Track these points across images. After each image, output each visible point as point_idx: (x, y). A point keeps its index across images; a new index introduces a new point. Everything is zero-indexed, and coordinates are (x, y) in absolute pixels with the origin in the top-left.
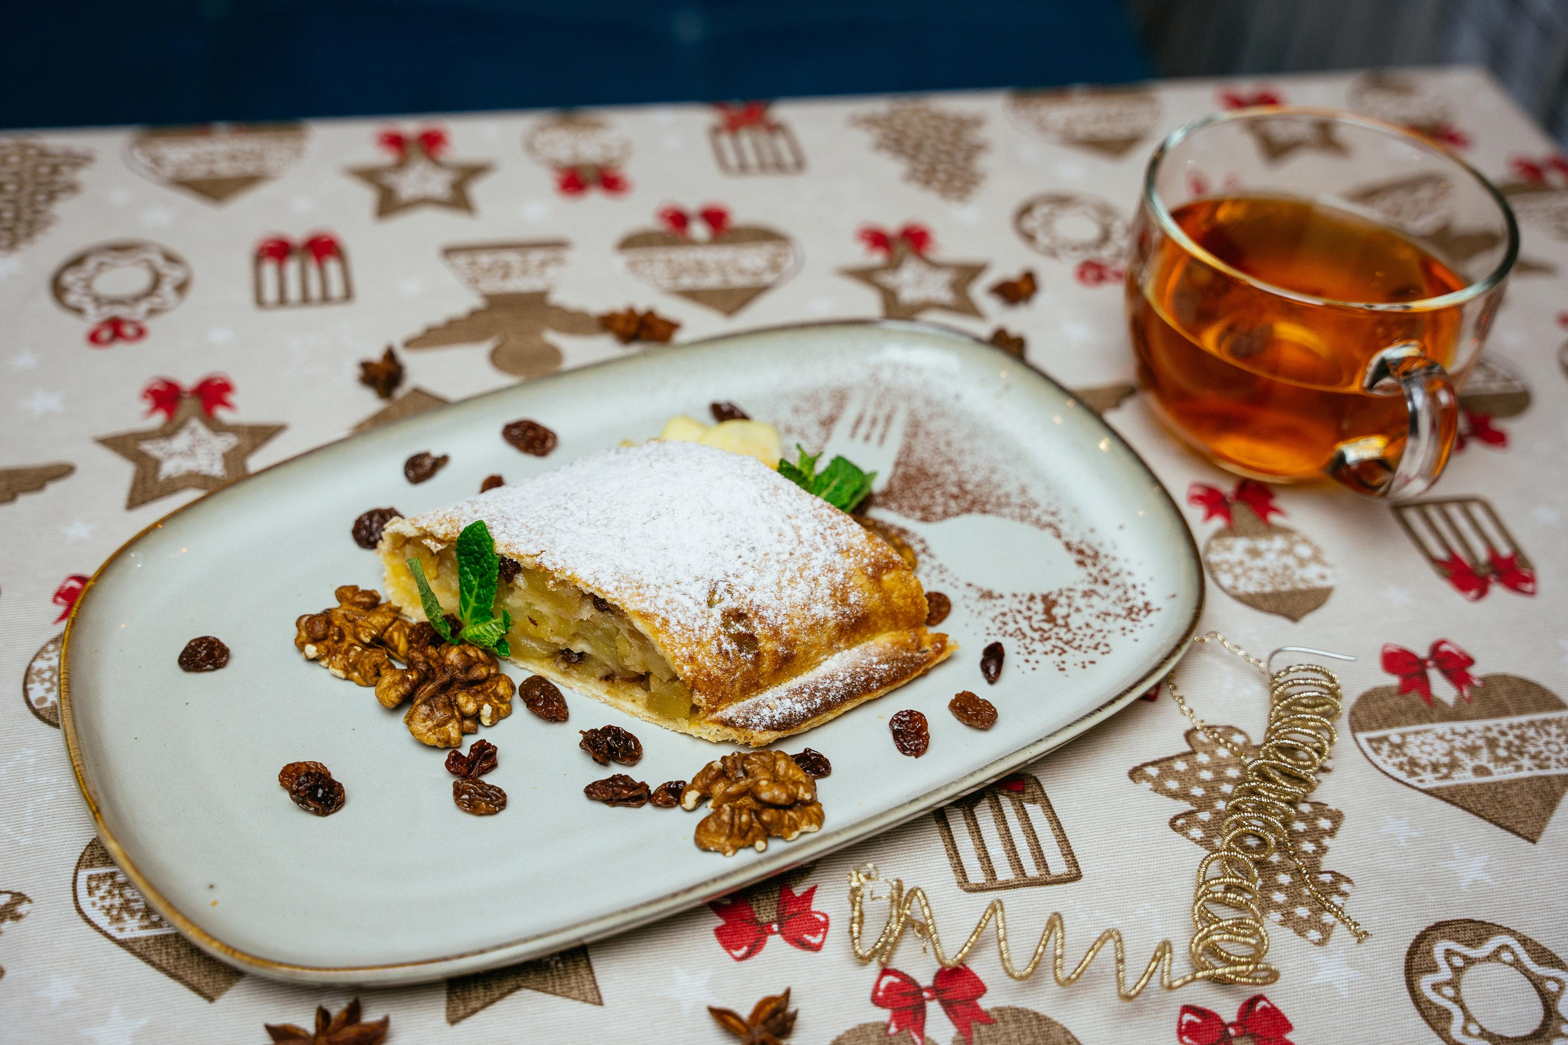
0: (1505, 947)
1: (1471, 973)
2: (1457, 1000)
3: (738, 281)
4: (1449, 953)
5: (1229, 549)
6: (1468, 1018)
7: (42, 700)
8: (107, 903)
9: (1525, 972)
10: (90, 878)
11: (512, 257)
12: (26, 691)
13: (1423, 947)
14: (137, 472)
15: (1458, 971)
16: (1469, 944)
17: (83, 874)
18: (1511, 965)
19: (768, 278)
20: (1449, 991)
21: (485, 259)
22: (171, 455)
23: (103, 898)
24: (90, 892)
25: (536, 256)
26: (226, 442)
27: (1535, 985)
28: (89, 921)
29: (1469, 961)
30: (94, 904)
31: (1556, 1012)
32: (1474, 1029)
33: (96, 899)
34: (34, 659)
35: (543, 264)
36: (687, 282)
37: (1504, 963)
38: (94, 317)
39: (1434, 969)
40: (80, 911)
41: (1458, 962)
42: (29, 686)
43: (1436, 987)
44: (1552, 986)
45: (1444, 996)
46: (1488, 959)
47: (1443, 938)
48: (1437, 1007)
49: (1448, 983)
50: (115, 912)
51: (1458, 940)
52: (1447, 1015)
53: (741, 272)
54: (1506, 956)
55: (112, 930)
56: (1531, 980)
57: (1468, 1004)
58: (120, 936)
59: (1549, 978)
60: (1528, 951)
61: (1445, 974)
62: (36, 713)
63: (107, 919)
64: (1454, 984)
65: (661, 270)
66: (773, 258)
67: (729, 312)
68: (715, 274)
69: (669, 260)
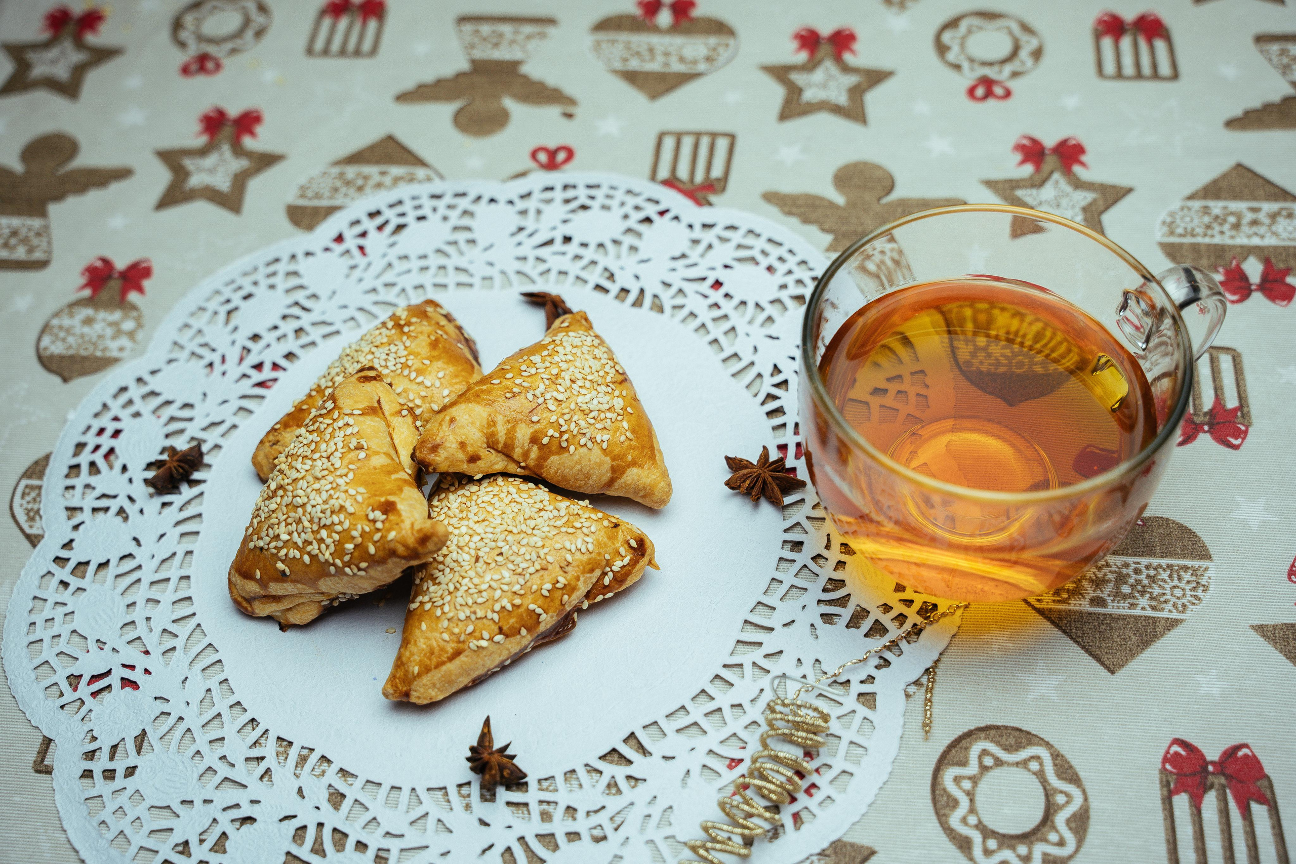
0: (1037, 758)
1: (997, 772)
2: (971, 795)
3: (677, 67)
4: (985, 752)
6: (972, 810)
7: (46, 349)
8: (30, 506)
9: (1044, 782)
10: (27, 486)
11: (506, 29)
12: (39, 340)
13: (964, 743)
14: (172, 181)
15: (984, 769)
16: (1007, 749)
17: (24, 483)
18: (1035, 773)
19: (702, 67)
20: (967, 785)
21: (486, 29)
22: (200, 170)
23: (28, 502)
24: (23, 497)
25: (528, 29)
26: (238, 164)
27: (1047, 796)
28: (13, 517)
29: (999, 762)
30: (21, 505)
31: (1053, 822)
32: (973, 820)
33: (24, 502)
34: (52, 317)
35: (529, 37)
36: (634, 64)
37: (1029, 770)
38: (193, 50)
39: (964, 763)
40: (11, 508)
41: (988, 761)
42: (43, 337)
43: (957, 780)
44: (1060, 799)
45: (960, 788)
46: (1017, 764)
47: (985, 739)
48: (949, 796)
49: (970, 778)
50: (32, 514)
51: (998, 744)
52: (954, 803)
53: (682, 59)
54: (1034, 766)
55: (26, 527)
56: (1045, 789)
57: (979, 799)
58: (28, 531)
59: (1061, 792)
60: (1055, 765)
61: (972, 769)
62: (39, 357)
63: (25, 518)
64: (974, 780)
65: (618, 51)
66: (714, 49)
67: (654, 95)
68: (660, 59)
69: (629, 43)
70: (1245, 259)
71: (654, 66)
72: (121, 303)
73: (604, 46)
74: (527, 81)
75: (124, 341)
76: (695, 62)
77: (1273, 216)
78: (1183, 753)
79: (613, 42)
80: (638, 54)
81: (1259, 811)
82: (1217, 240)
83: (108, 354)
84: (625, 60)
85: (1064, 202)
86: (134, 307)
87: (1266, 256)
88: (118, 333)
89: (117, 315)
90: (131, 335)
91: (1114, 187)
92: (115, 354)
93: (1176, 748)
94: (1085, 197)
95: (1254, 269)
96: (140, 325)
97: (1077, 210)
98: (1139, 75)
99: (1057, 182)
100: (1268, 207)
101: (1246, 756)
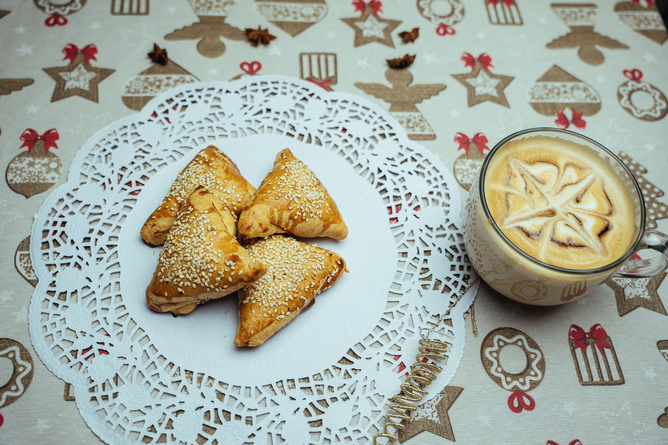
0: (520, 340)
1: (506, 348)
2: (497, 359)
3: (301, 19)
4: (499, 340)
5: (464, 164)
6: (499, 366)
7: (12, 180)
8: (26, 265)
9: (525, 350)
10: (21, 255)
12: (6, 176)
13: (491, 337)
14: (56, 85)
15: (500, 347)
16: (508, 337)
17: (19, 253)
18: (520, 347)
19: (313, 19)
20: (495, 355)
22: (70, 79)
23: (24, 263)
24: (20, 261)
26: (91, 75)
27: (527, 355)
28: (19, 271)
29: (506, 344)
30: (21, 265)
31: (531, 366)
32: (500, 370)
33: (22, 263)
34: (10, 163)
35: (225, 4)
36: (280, 18)
37: (518, 345)
39: (492, 346)
40: (16, 267)
41: (501, 344)
42: (8, 174)
43: (491, 353)
44: (532, 356)
45: (493, 357)
46: (513, 343)
47: (499, 334)
48: (489, 361)
49: (496, 352)
50: (28, 269)
51: (504, 335)
52: (491, 363)
53: (302, 15)
54: (520, 343)
55: (26, 276)
56: (526, 353)
57: (501, 360)
58: (28, 278)
59: (532, 353)
60: (528, 342)
61: (496, 348)
62: (9, 185)
63: (25, 272)
64: (497, 352)
65: (270, 11)
66: (317, 10)
67: (294, 35)
68: (292, 15)
69: (275, 6)
70: (564, 109)
71: (290, 19)
72: (46, 153)
73: (263, 8)
74: (229, 27)
75: (53, 174)
76: (309, 17)
77: (572, 89)
78: (576, 331)
79: (268, 6)
80: (280, 12)
81: (608, 351)
82: (552, 101)
83: (46, 181)
84: (275, 16)
85: (487, 84)
86: (54, 156)
87: (573, 107)
88: (49, 170)
89: (46, 160)
90: (56, 170)
91: (506, 77)
92: (50, 181)
93: (573, 329)
94: (495, 82)
95: (569, 114)
96: (60, 165)
97: (493, 88)
98: (507, 23)
99: (483, 75)
100: (570, 84)
101: (599, 329)
